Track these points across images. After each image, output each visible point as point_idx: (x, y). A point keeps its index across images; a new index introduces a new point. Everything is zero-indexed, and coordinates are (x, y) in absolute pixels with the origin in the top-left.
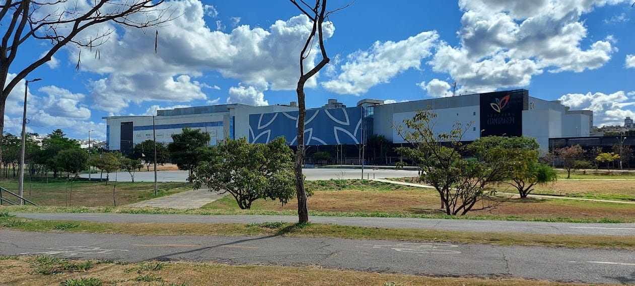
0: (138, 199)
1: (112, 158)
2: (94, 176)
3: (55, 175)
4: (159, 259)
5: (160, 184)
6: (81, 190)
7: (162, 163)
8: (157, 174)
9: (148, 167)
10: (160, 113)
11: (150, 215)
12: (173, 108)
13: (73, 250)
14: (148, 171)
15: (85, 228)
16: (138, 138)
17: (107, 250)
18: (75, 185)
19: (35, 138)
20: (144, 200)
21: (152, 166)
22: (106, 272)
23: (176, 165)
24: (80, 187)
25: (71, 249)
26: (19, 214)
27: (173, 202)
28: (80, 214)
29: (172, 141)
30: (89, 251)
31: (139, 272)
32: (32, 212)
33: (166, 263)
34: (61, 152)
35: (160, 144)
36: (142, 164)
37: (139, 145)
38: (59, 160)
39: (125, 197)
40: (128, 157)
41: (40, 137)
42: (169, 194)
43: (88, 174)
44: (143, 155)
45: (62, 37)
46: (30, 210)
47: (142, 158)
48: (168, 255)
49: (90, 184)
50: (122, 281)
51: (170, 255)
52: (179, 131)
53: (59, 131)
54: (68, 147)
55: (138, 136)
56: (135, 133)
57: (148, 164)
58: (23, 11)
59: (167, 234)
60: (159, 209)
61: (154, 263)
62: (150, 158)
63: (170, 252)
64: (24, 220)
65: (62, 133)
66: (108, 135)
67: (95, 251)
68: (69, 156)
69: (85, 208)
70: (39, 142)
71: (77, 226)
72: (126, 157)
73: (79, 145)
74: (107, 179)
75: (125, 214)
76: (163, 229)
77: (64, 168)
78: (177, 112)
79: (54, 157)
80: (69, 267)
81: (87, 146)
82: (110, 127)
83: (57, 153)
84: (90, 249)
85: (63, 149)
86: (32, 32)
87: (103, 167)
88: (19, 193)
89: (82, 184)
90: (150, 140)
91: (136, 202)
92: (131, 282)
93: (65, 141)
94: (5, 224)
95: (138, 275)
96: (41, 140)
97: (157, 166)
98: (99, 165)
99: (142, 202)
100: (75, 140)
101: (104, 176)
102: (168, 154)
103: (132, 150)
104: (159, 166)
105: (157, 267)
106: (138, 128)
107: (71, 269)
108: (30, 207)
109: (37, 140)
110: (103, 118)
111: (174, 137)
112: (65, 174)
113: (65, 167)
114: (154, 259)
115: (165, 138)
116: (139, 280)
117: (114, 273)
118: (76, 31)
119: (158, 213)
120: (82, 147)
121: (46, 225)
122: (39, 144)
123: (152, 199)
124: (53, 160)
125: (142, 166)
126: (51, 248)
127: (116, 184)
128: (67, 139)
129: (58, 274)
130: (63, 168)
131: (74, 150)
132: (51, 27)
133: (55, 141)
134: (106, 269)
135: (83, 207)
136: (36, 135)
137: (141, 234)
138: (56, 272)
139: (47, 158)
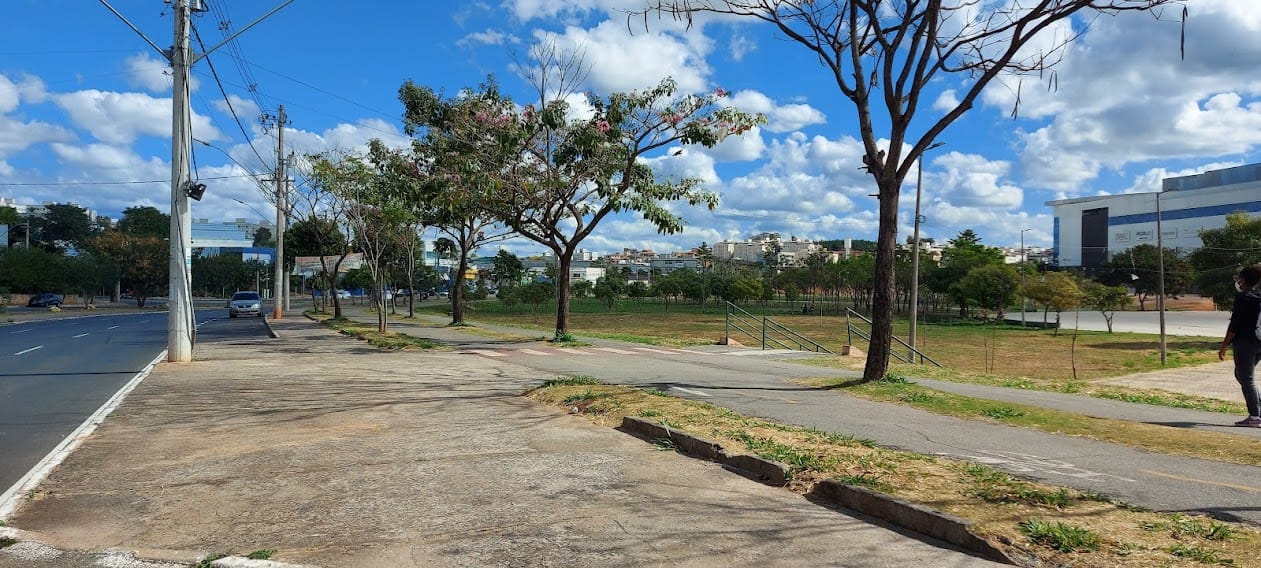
0: (1123, 368)
1: (1068, 284)
2: (1031, 317)
3: (962, 312)
4: (1215, 513)
5: (1172, 340)
6: (1006, 345)
7: (1176, 293)
8: (1165, 316)
9: (1142, 302)
10: (1170, 185)
11: (1165, 408)
12: (1201, 171)
13: (1024, 460)
14: (1143, 310)
15: (1037, 420)
16: (1119, 241)
17: (1090, 473)
18: (998, 332)
19: (928, 246)
20: (1138, 370)
21: (1152, 299)
22: (1101, 520)
23: (1211, 298)
24: (1007, 336)
25: (1020, 459)
26: (921, 381)
27: (1206, 383)
28: (1020, 391)
29: (1200, 244)
30: (1054, 469)
31: (1174, 536)
32: (937, 377)
33: (1233, 526)
34: (973, 271)
35: (1169, 253)
36: (1129, 295)
37: (1121, 257)
38: (969, 285)
39: (1095, 362)
40: (1097, 281)
41: (937, 245)
42: (1193, 363)
43: (1020, 314)
44: (1134, 277)
45: (991, 61)
46: (934, 374)
47: (1131, 282)
48: (1233, 509)
49: (1023, 333)
50: (1141, 548)
51: (1238, 509)
52: (1219, 223)
53: (968, 234)
54: (984, 262)
55: (1120, 236)
56: (1113, 231)
57: (1142, 296)
58: (927, 30)
59: (1217, 459)
60: (1186, 398)
61: (1206, 523)
62: (1148, 284)
63: (1235, 503)
64: (930, 393)
65: (973, 236)
66: (1056, 236)
67: (1066, 470)
68: (986, 279)
69: (1028, 380)
70: (933, 253)
71: (1021, 415)
72: (1094, 281)
73: (1002, 257)
74: (1057, 325)
75: (1109, 401)
76: (1208, 447)
77: (979, 300)
78: (1213, 179)
79: (961, 280)
80: (1028, 495)
81: (1018, 259)
82: (1060, 220)
83: (965, 274)
84: (1054, 465)
85: (976, 265)
86: (941, 63)
87: (1048, 300)
88: (911, 342)
89: (1011, 332)
90: (1145, 245)
91: (1119, 375)
92: (1160, 554)
93: (979, 251)
94: (903, 396)
95: (1174, 543)
96: (939, 251)
97: (1165, 301)
98: (1041, 295)
99: (1133, 375)
100: (996, 249)
101: (1051, 319)
102: (1191, 274)
103: (1108, 266)
104: (1168, 301)
105: (1214, 532)
106: (1120, 220)
107: (1034, 499)
108: (934, 371)
109: (934, 250)
110: (1047, 204)
111: (1207, 237)
112: (979, 311)
113: (980, 298)
114: (1201, 510)
115: (1184, 238)
116: (1180, 554)
117: (1117, 526)
118: (1017, 44)
119: (1185, 407)
120: (1008, 260)
121: (967, 407)
122: (935, 258)
123: (1156, 372)
124: (958, 286)
125: (1128, 300)
126: (984, 451)
127: (1074, 335)
128: (982, 246)
129: (1011, 505)
130: (976, 301)
131: (995, 267)
132: (974, 46)
133: (962, 251)
134: (1098, 513)
135: (1024, 378)
136: (931, 241)
137: (1155, 448)
138: (1007, 500)
139: (949, 283)
